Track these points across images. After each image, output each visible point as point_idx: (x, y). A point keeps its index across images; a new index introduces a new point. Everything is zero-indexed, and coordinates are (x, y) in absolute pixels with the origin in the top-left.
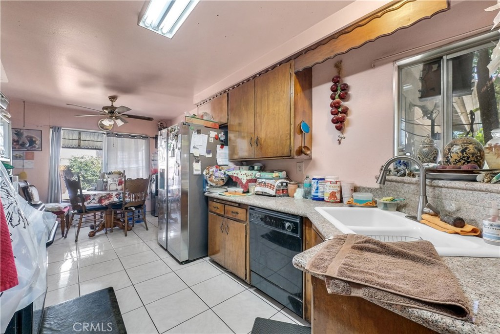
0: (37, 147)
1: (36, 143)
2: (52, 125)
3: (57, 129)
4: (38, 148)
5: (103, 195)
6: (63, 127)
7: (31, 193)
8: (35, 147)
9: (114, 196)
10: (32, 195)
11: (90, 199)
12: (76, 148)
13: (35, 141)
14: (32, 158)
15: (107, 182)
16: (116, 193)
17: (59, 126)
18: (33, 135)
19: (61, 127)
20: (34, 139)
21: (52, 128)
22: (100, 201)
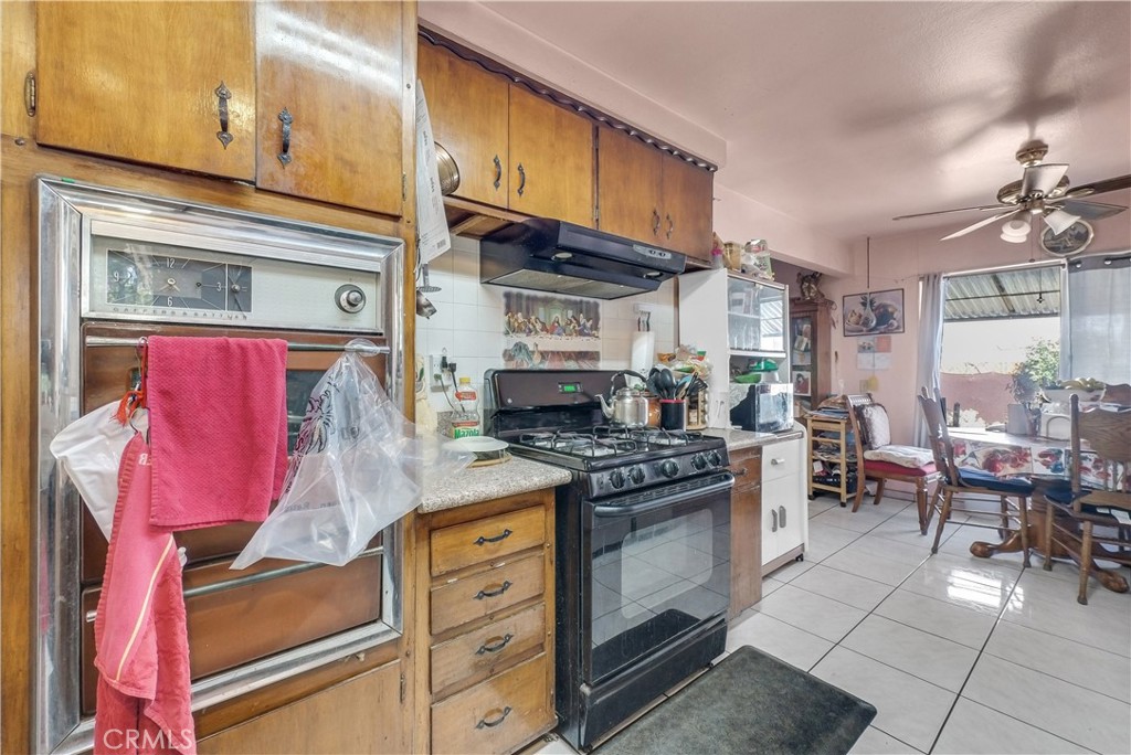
0: (896, 324)
1: (895, 316)
2: (923, 272)
3: (931, 280)
4: (898, 328)
5: (1001, 449)
6: (945, 272)
7: (869, 419)
8: (892, 325)
9: (1035, 456)
10: (871, 424)
11: (964, 453)
12: (1008, 317)
13: (892, 313)
14: (887, 349)
15: (1038, 412)
16: (1045, 448)
17: (936, 271)
18: (889, 302)
19: (940, 274)
20: (890, 310)
21: (922, 279)
22: (991, 463)
